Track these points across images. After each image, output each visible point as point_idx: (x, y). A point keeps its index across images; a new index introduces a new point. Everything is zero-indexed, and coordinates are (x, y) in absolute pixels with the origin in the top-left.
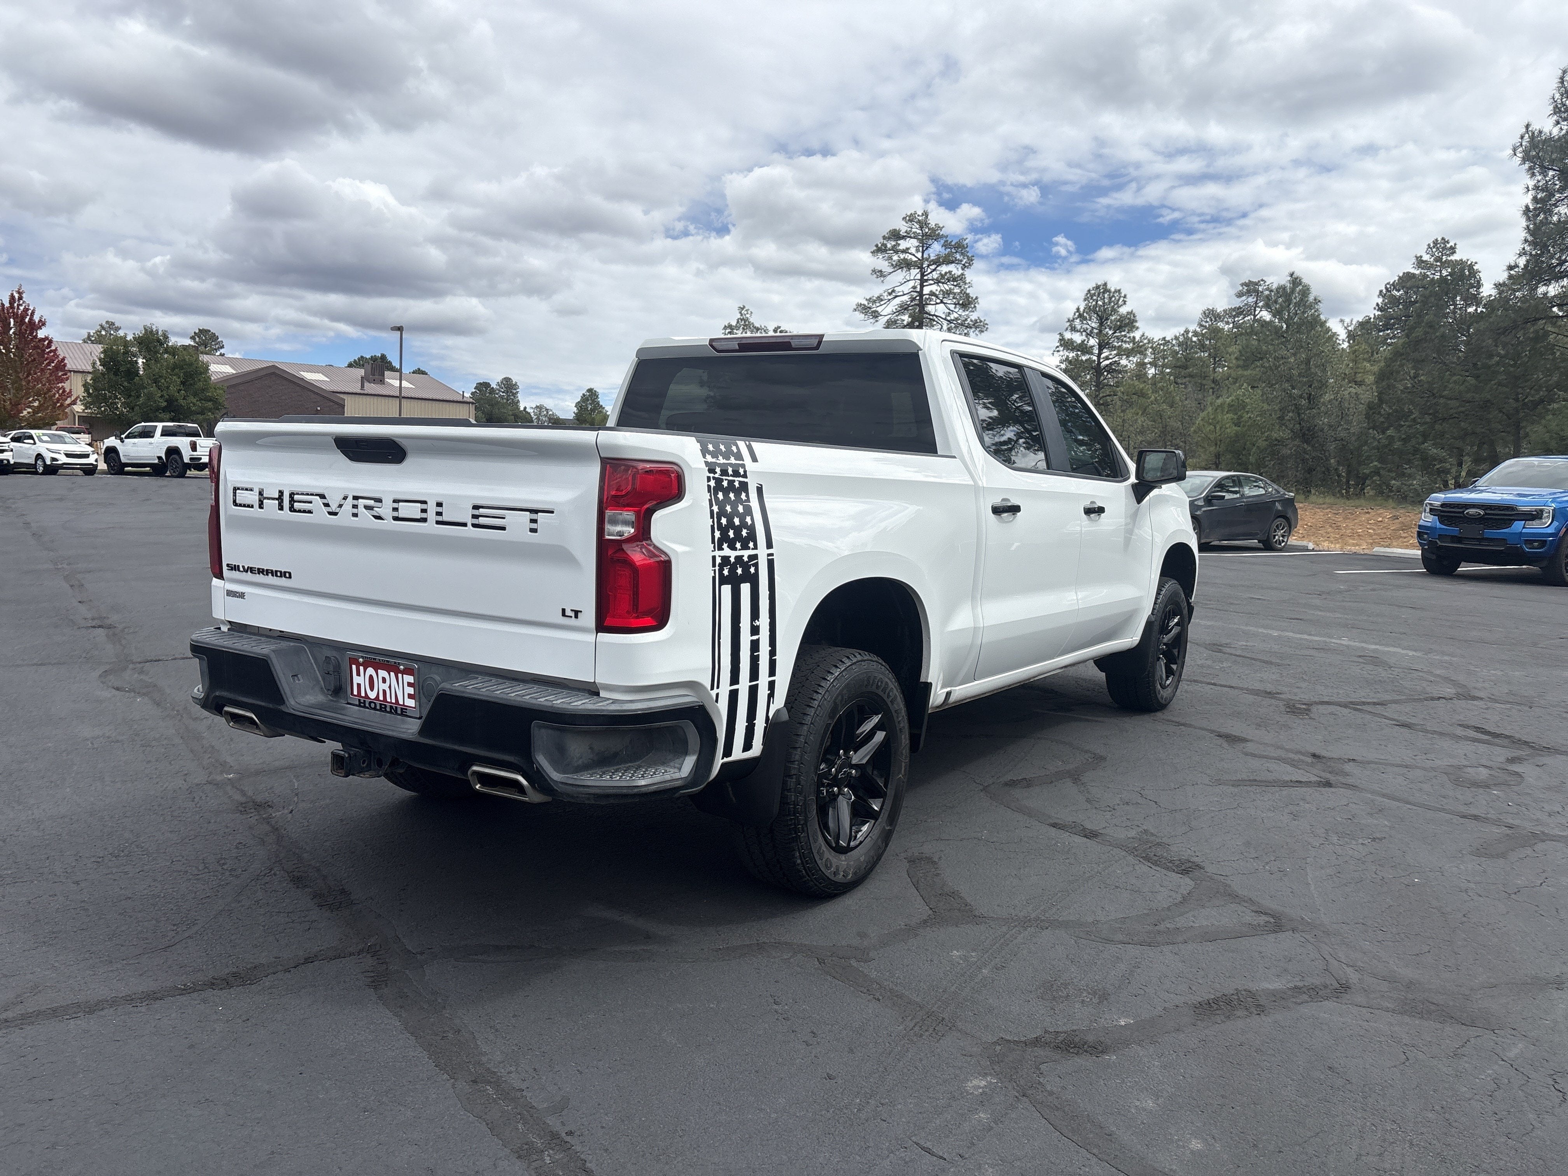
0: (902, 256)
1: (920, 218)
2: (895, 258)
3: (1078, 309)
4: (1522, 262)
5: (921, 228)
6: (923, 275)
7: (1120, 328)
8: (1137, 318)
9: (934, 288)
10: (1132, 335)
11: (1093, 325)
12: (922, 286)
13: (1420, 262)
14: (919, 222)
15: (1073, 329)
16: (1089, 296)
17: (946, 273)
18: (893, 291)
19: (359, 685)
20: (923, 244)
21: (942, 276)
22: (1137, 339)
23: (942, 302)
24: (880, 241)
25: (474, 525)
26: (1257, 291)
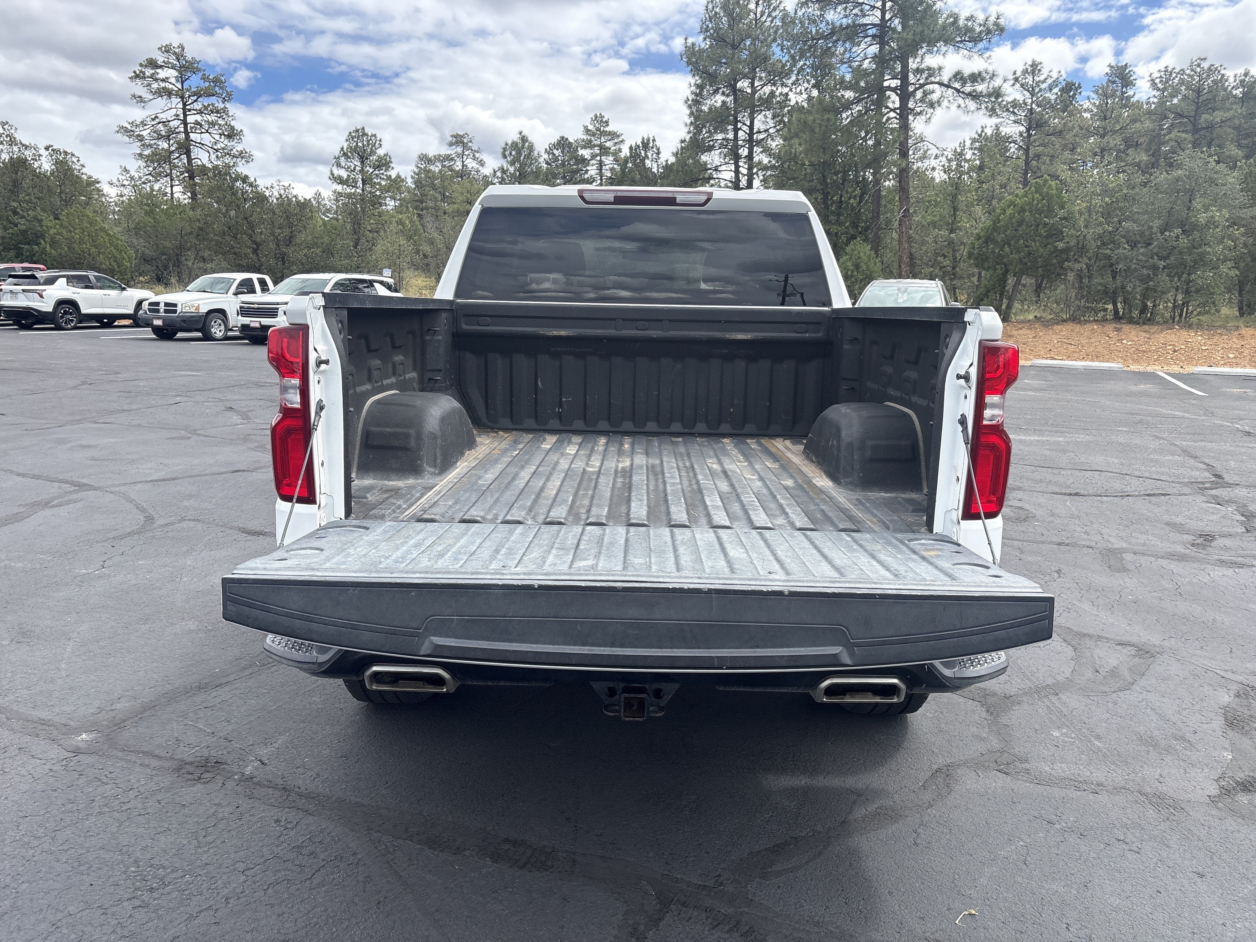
0: (163, 85)
1: (177, 50)
2: (155, 86)
3: (342, 148)
4: (688, 138)
5: (178, 60)
6: (185, 105)
7: (378, 167)
8: (392, 160)
9: (198, 118)
10: (388, 174)
11: (356, 163)
12: (185, 116)
14: (175, 53)
16: (350, 137)
17: (209, 105)
18: (156, 117)
20: (181, 75)
21: (206, 108)
22: (393, 177)
23: (207, 132)
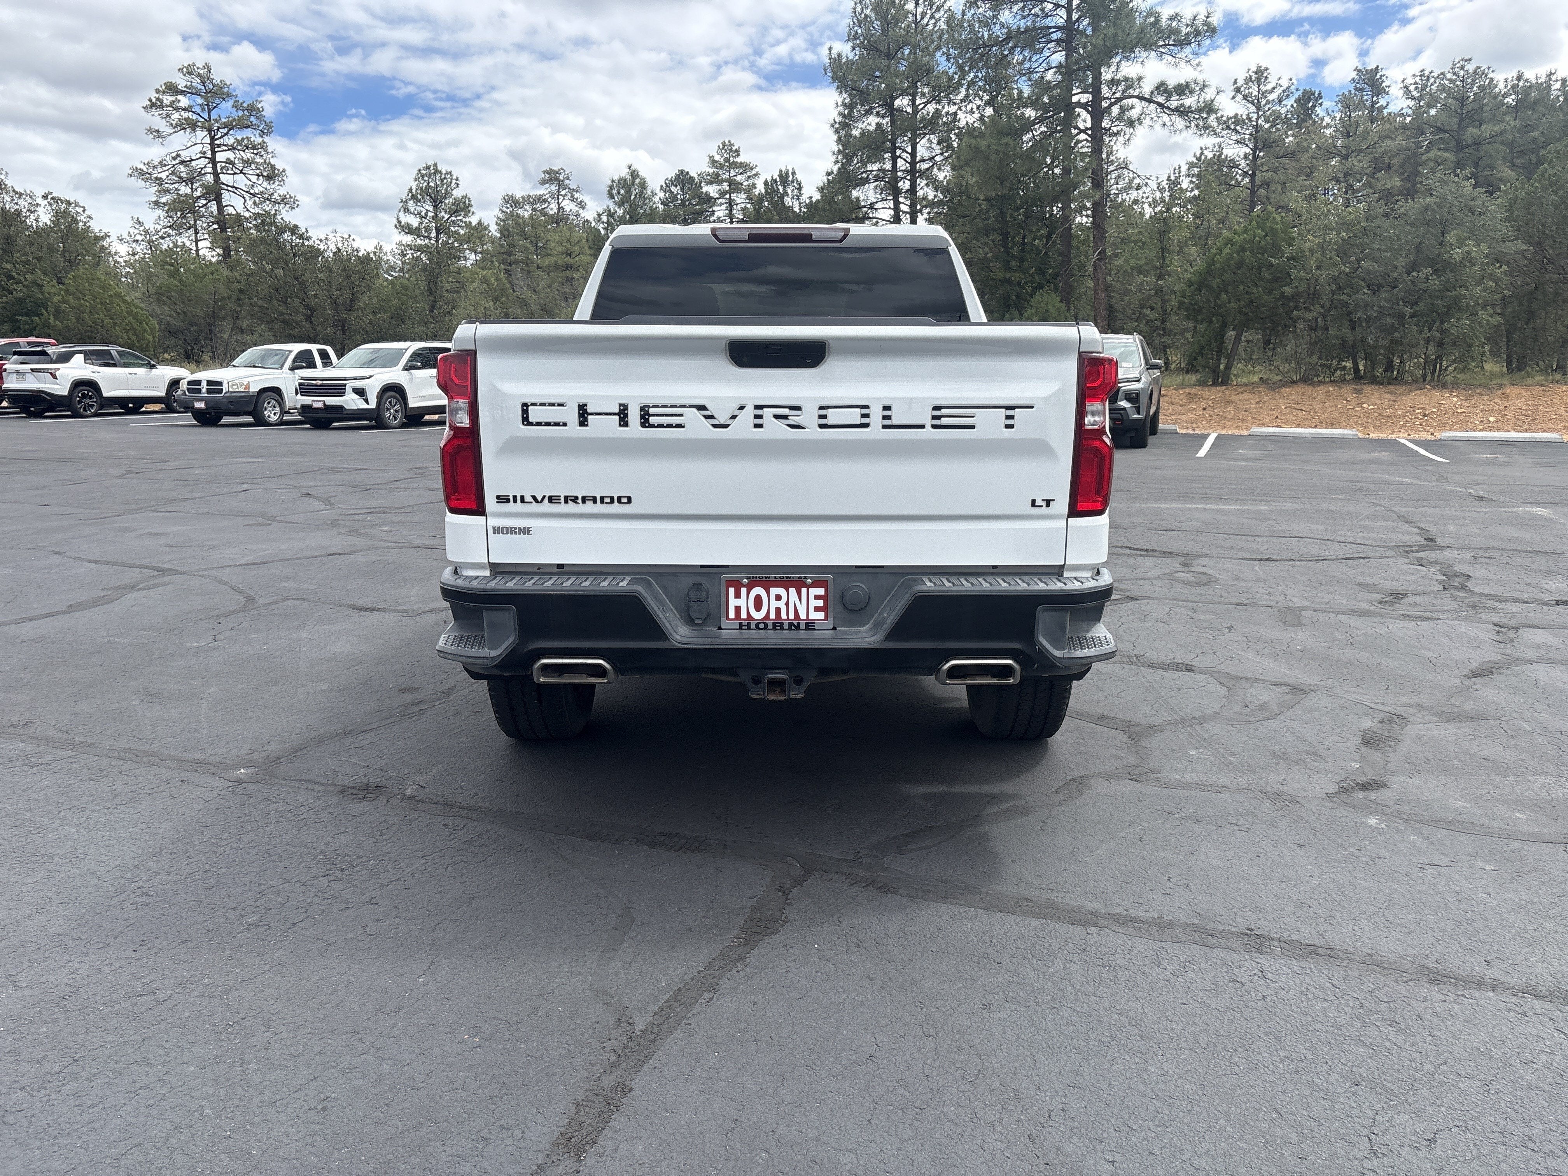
0: (185, 115)
1: (201, 72)
2: (175, 116)
3: (411, 190)
5: (203, 84)
6: (213, 139)
7: (455, 212)
8: (473, 203)
9: (230, 155)
10: (468, 220)
11: (427, 207)
12: (214, 153)
13: (713, 162)
14: (199, 75)
15: (406, 210)
16: (420, 176)
17: (243, 139)
18: (178, 156)
19: (738, 609)
20: (208, 102)
21: (239, 142)
22: (473, 224)
23: (241, 172)
24: (153, 95)
25: (934, 427)
26: (558, 179)
